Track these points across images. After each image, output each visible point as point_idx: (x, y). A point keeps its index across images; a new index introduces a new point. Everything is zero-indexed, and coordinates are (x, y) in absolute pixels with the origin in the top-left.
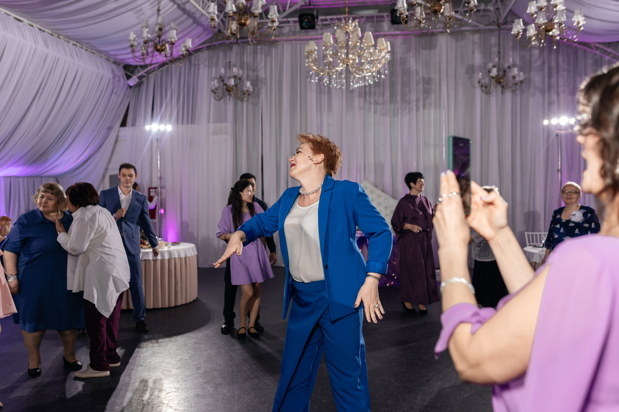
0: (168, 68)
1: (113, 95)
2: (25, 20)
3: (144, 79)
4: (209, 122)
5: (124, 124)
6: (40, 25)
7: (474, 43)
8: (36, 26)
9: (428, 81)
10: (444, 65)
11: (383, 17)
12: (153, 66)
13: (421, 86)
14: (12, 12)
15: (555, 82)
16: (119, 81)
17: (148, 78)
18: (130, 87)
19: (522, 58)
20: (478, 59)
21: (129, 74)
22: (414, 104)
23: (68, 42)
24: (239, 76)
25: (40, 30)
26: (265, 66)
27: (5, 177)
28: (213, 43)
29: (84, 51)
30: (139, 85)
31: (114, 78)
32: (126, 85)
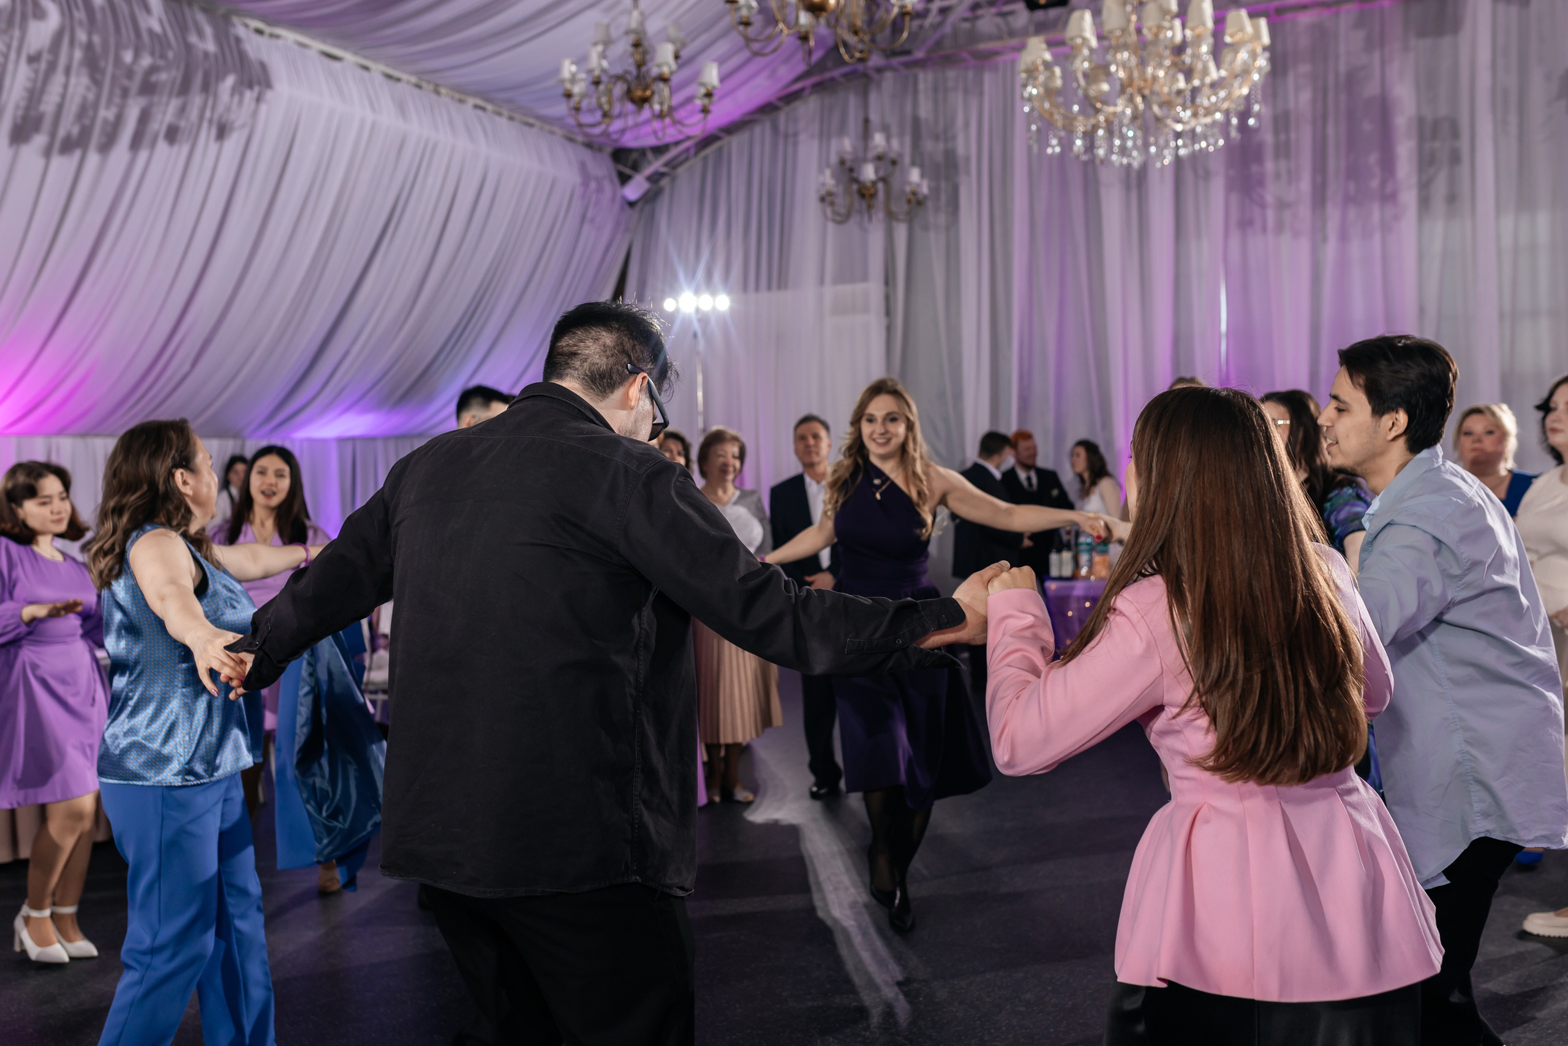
0: (720, 150)
1: (586, 228)
2: (349, 57)
3: (665, 182)
4: (821, 281)
6: (387, 65)
8: (378, 68)
12: (682, 147)
14: (313, 38)
16: (600, 190)
17: (674, 179)
18: (632, 204)
21: (627, 171)
23: (461, 101)
24: (893, 155)
25: (389, 77)
26: (967, 122)
27: (341, 440)
28: (827, 75)
29: (503, 122)
30: (650, 198)
31: (585, 184)
32: (618, 199)
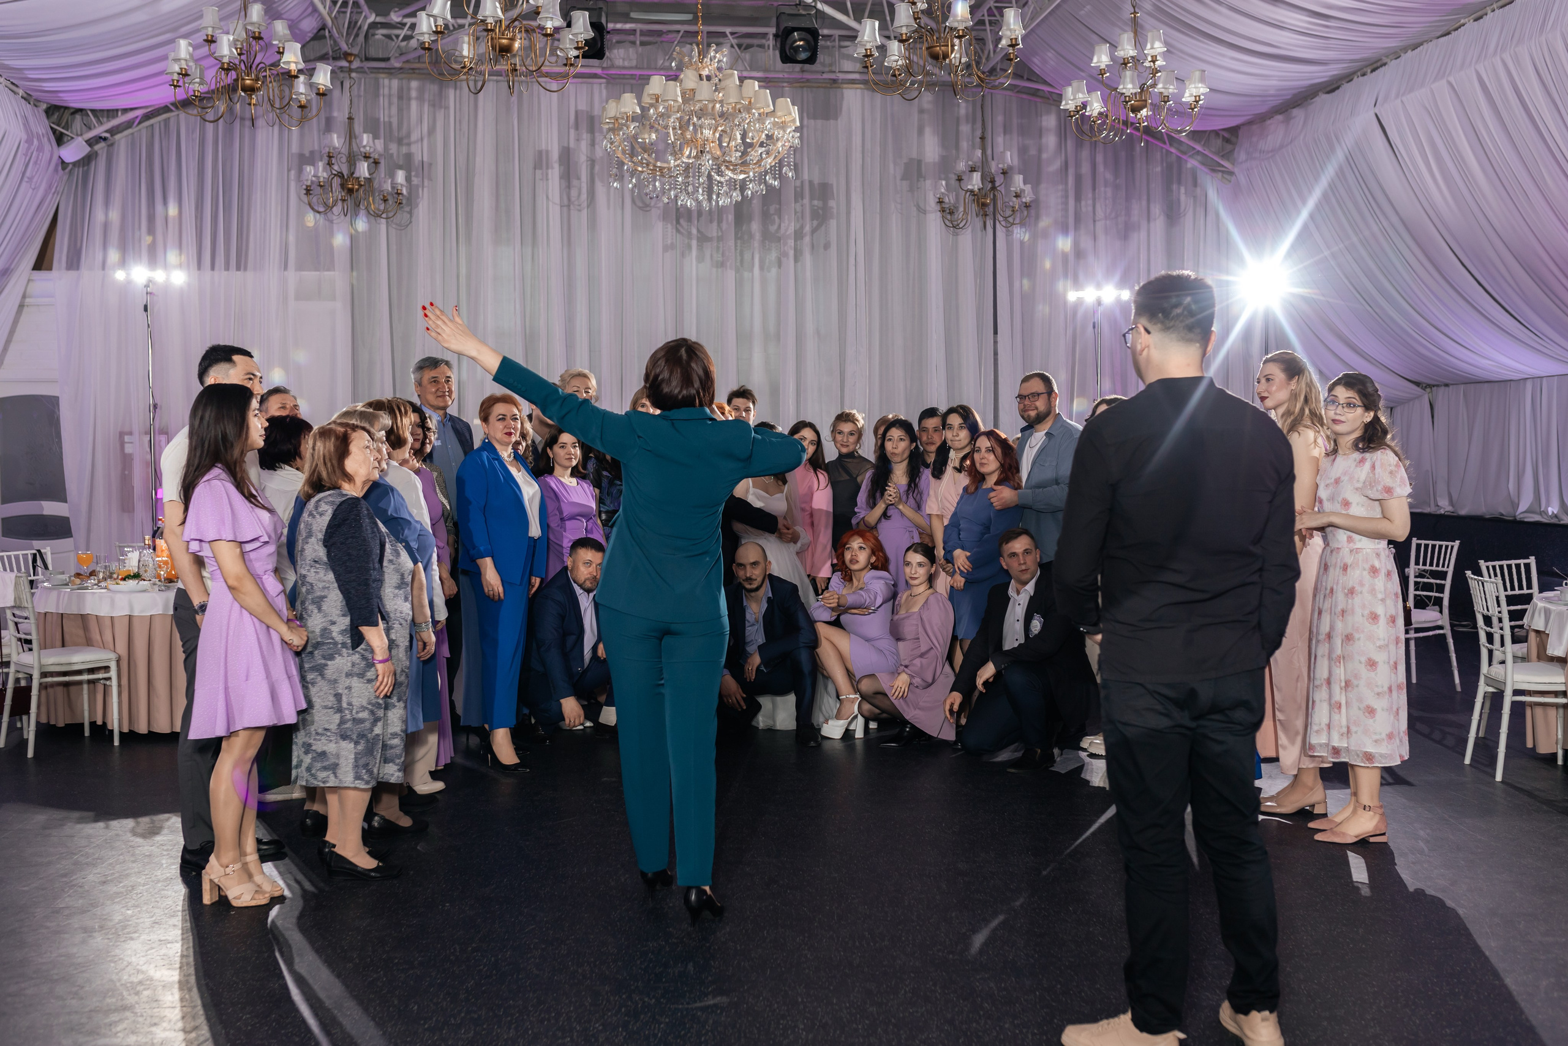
0: (167, 121)
1: (24, 186)
3: (100, 147)
4: (285, 266)
5: (42, 262)
7: (921, 111)
9: (823, 191)
10: (857, 156)
11: (724, 35)
12: (131, 115)
13: (806, 201)
15: (1090, 209)
16: (40, 148)
17: (111, 146)
18: (63, 164)
19: (1023, 151)
20: (931, 149)
21: (63, 130)
22: (791, 242)
24: (375, 155)
26: (432, 131)
30: (87, 160)
31: (29, 141)
32: (55, 158)
